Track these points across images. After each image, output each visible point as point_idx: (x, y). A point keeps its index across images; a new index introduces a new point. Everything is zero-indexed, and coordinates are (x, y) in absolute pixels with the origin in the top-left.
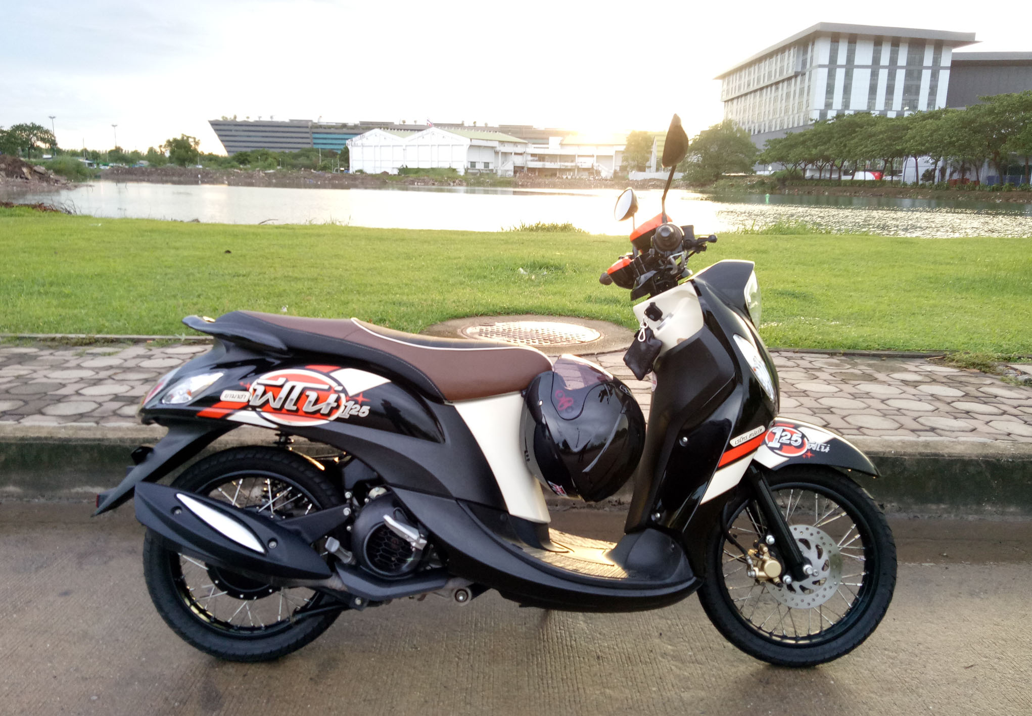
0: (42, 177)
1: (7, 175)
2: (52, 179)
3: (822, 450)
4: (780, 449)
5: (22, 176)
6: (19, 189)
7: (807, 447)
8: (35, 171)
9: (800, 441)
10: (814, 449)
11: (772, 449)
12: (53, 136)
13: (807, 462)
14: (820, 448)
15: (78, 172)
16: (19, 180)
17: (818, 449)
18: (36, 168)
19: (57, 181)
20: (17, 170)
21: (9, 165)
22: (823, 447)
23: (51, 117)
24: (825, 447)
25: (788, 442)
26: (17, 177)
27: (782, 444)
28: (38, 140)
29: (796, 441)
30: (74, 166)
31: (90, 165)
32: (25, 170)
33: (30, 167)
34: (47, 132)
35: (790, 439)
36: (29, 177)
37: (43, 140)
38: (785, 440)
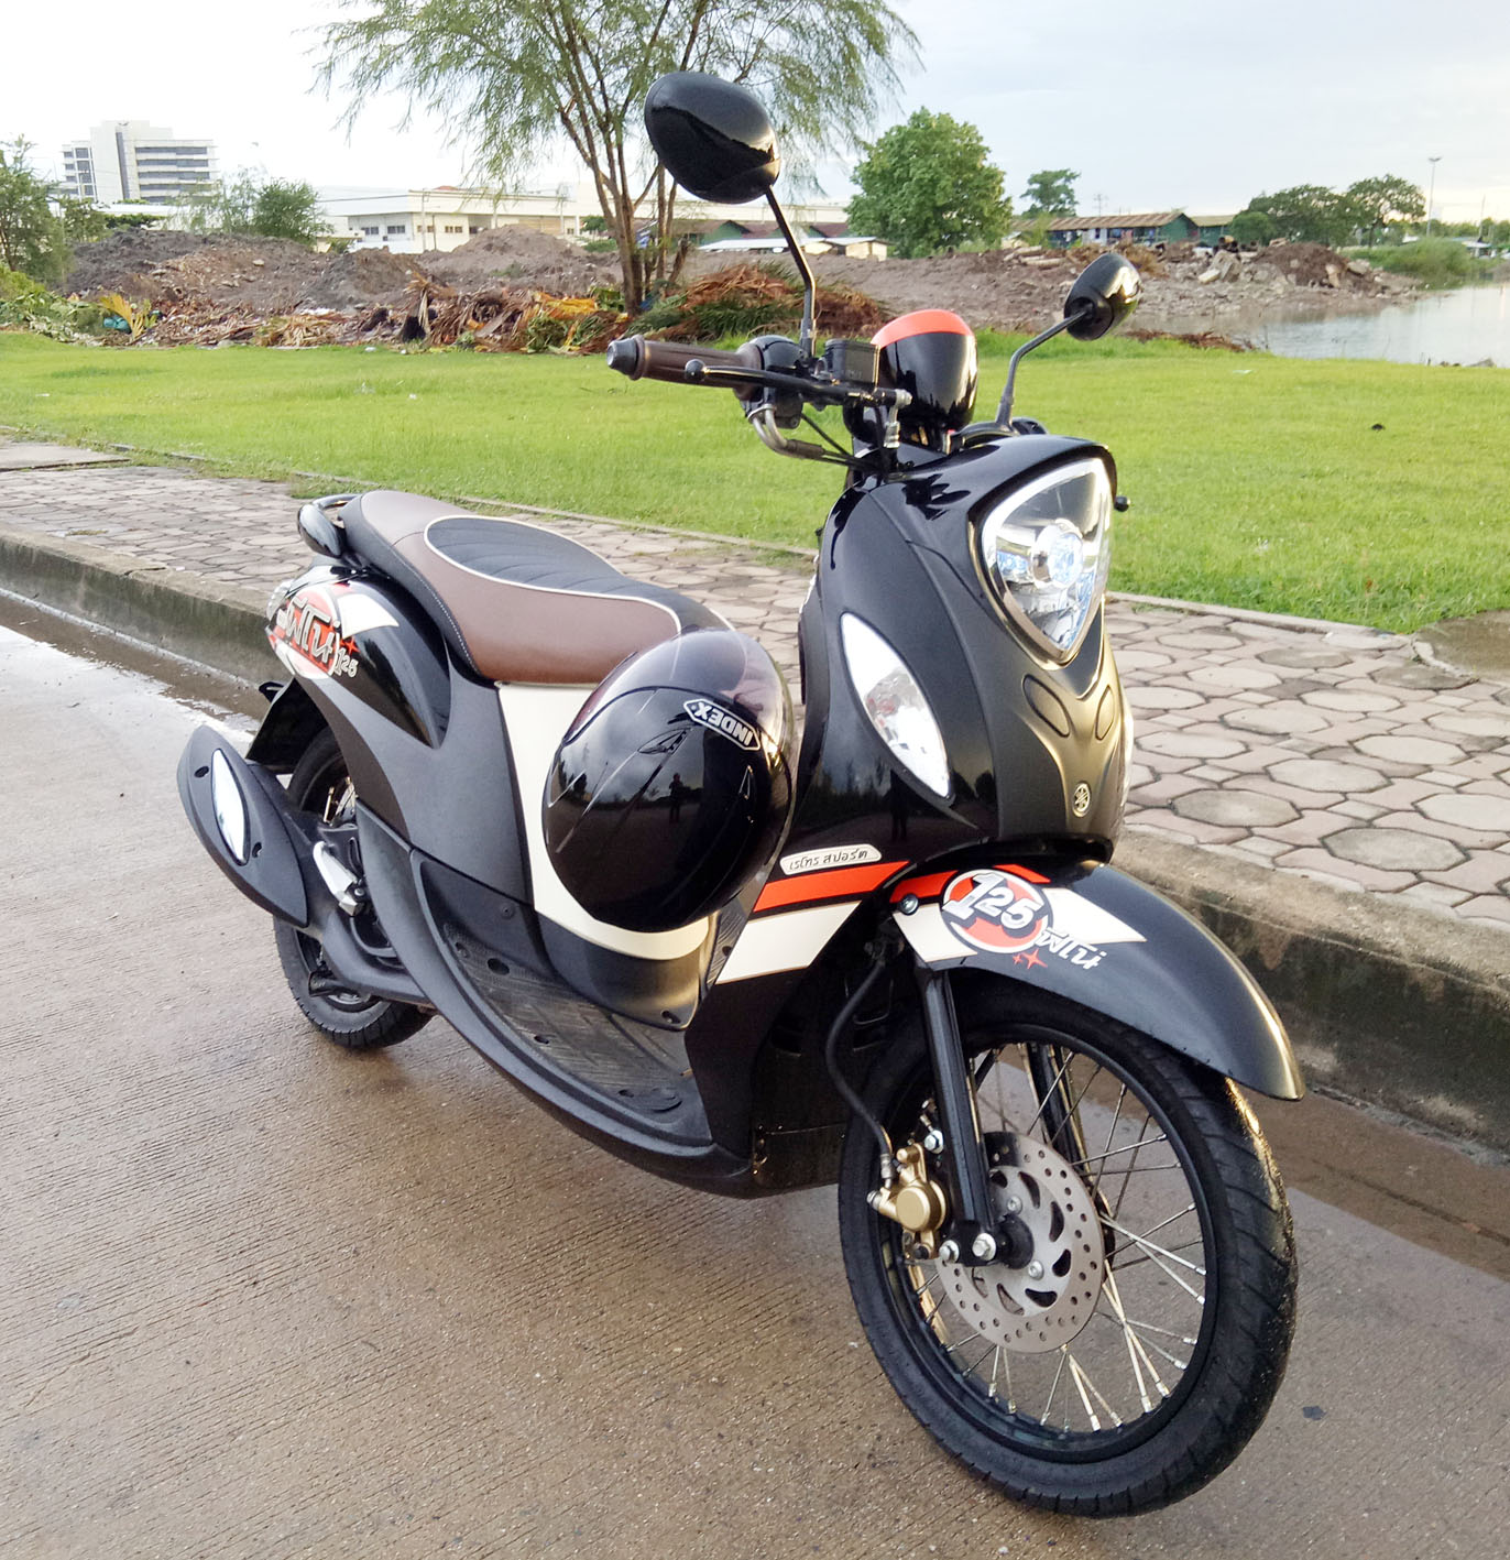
0: (1360, 281)
1: (1299, 282)
2: (1377, 284)
3: (1076, 960)
4: (966, 924)
5: (1324, 283)
6: (1308, 306)
7: (1039, 939)
8: (1349, 270)
9: (1027, 918)
10: (1053, 950)
11: (948, 918)
12: (1421, 198)
13: (1019, 976)
14: (1074, 952)
15: (1451, 268)
16: (1317, 288)
17: (1063, 954)
18: (1351, 265)
19: (1384, 289)
20: (1317, 270)
21: (1306, 260)
22: (1083, 952)
23: (1432, 160)
24: (1090, 955)
25: (995, 913)
26: (1313, 284)
27: (978, 914)
28: (1392, 208)
29: (1017, 917)
30: (1444, 257)
31: (1485, 251)
32: (1331, 269)
33: (1341, 262)
34: (1411, 190)
35: (1004, 909)
36: (1336, 282)
37: (1401, 207)
38: (989, 907)
